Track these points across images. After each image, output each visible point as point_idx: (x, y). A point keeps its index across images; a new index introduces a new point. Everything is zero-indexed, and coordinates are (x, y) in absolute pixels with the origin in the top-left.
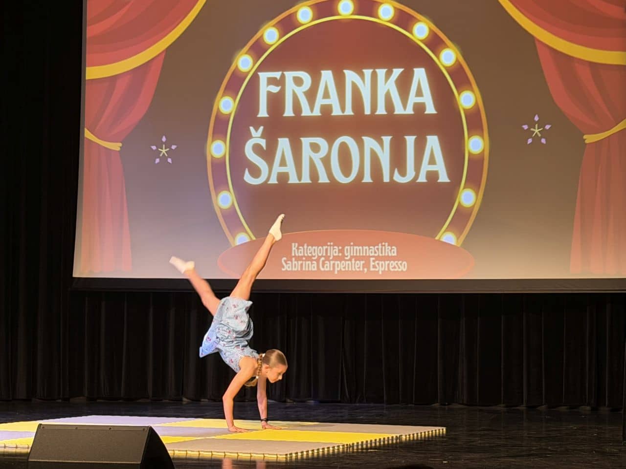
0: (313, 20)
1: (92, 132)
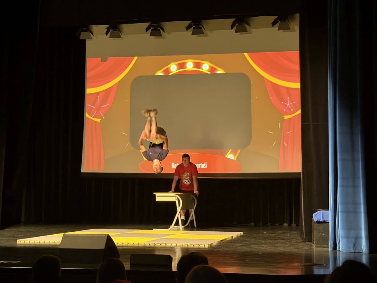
0: (177, 70)
1: (89, 114)
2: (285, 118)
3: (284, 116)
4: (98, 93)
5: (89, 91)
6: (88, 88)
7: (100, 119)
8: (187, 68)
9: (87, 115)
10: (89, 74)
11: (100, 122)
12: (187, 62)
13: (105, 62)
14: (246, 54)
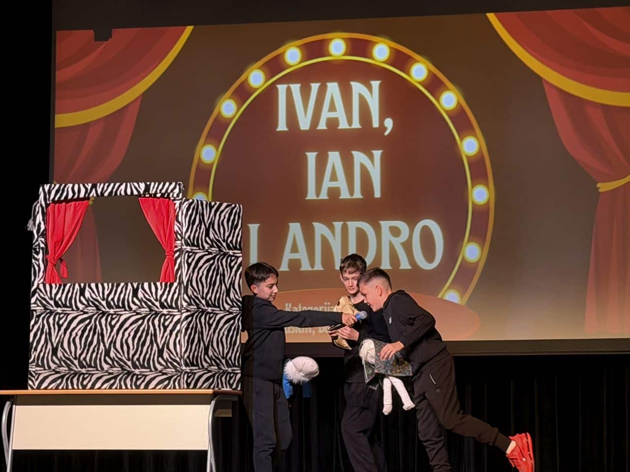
2: (600, 190)
3: (598, 185)
4: (87, 126)
5: (62, 120)
6: (60, 112)
8: (330, 55)
10: (61, 75)
12: (330, 40)
13: (106, 43)
14: (491, 16)
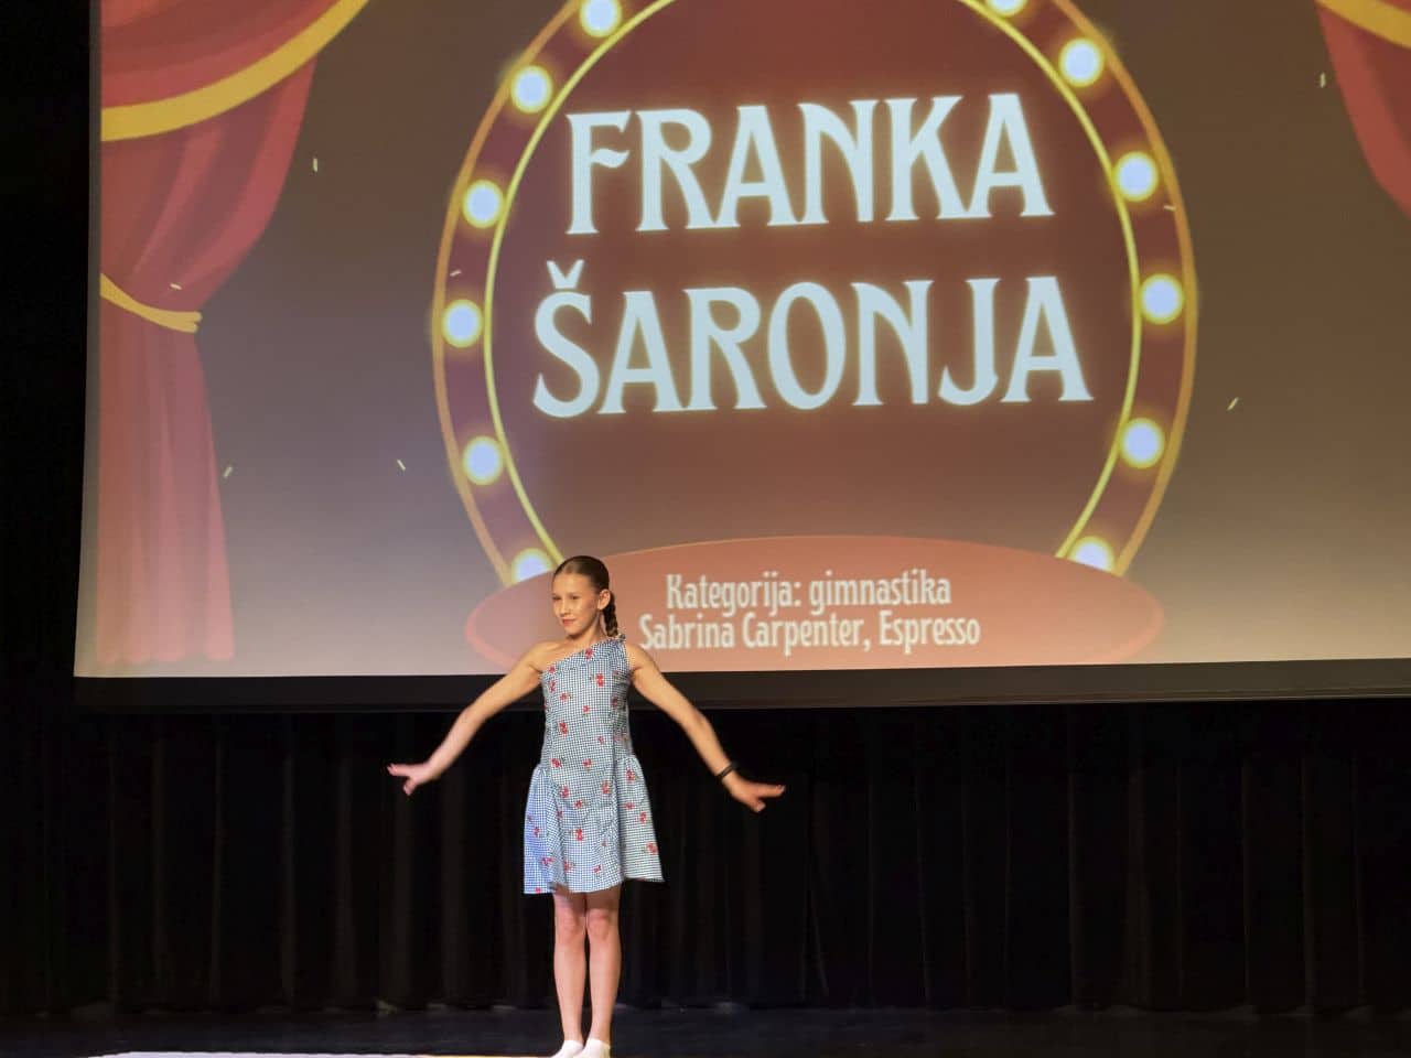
1: (120, 283)
4: (178, 138)
5: (119, 123)
6: (114, 103)
7: (197, 316)
9: (108, 291)
11: (196, 337)
